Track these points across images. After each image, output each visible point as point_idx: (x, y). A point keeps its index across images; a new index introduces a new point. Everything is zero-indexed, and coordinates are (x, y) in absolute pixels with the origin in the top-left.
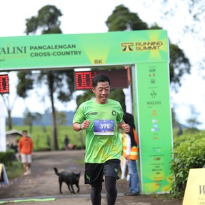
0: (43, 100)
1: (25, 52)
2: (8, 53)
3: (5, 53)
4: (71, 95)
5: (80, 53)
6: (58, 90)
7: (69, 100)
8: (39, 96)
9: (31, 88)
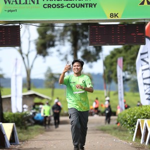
0: (66, 58)
1: (38, 3)
2: (20, 3)
3: (17, 3)
4: (97, 54)
5: (95, 6)
6: (83, 48)
7: (96, 60)
8: (61, 54)
9: (53, 46)
